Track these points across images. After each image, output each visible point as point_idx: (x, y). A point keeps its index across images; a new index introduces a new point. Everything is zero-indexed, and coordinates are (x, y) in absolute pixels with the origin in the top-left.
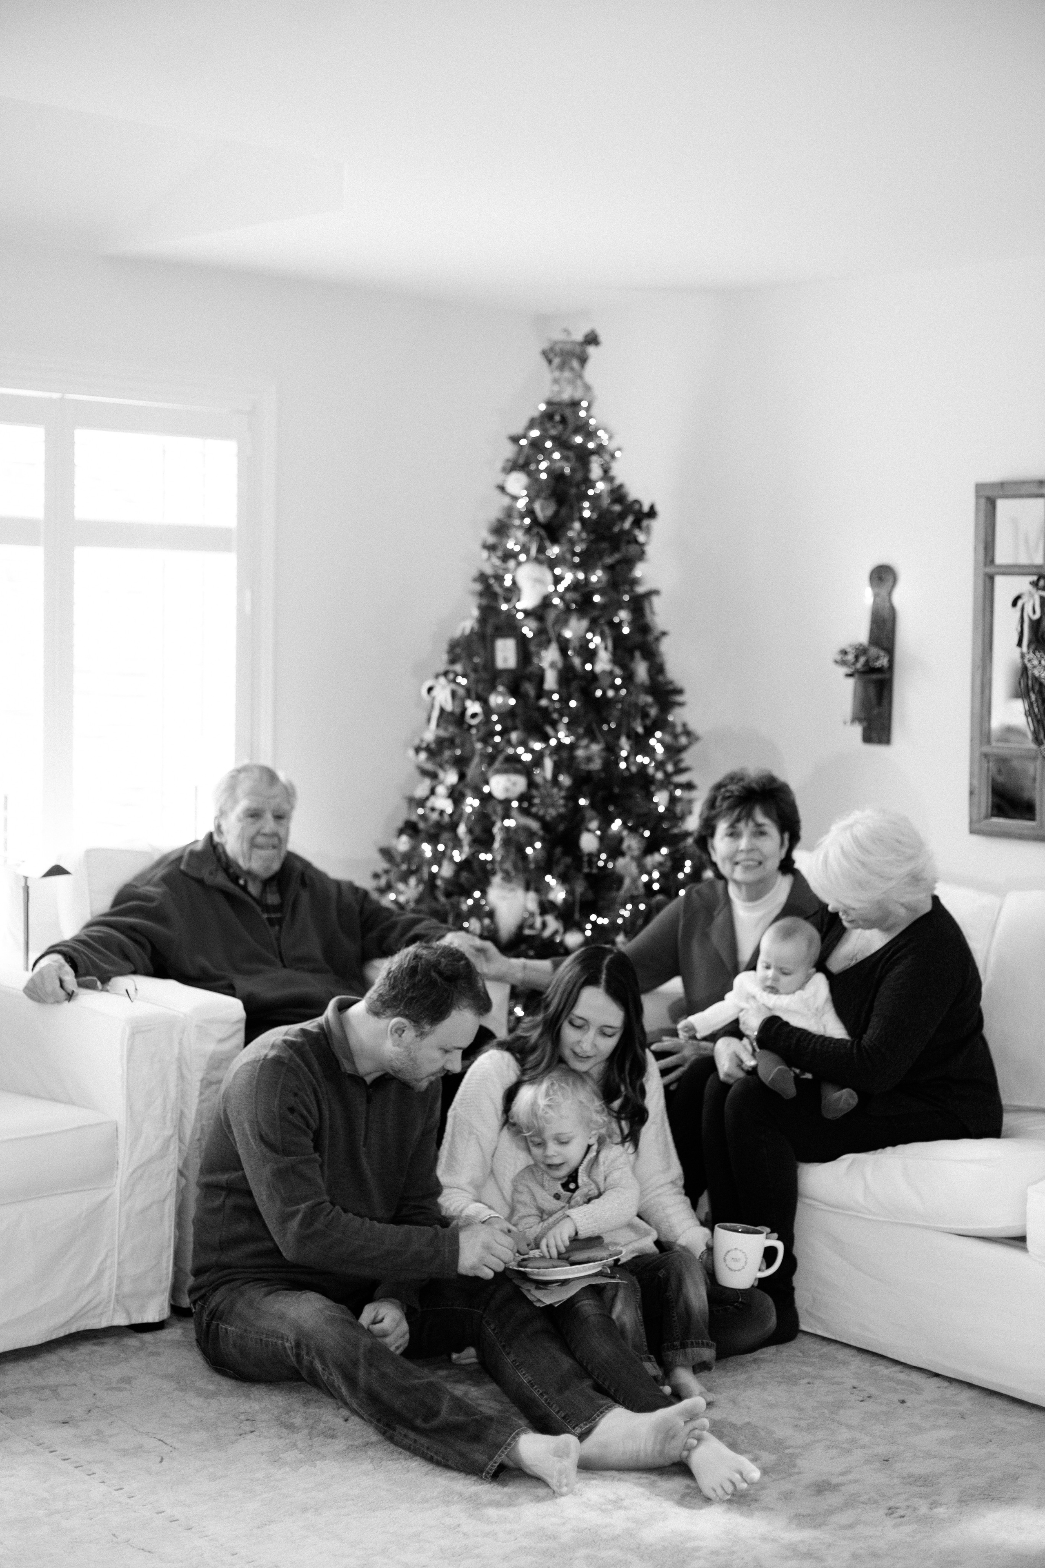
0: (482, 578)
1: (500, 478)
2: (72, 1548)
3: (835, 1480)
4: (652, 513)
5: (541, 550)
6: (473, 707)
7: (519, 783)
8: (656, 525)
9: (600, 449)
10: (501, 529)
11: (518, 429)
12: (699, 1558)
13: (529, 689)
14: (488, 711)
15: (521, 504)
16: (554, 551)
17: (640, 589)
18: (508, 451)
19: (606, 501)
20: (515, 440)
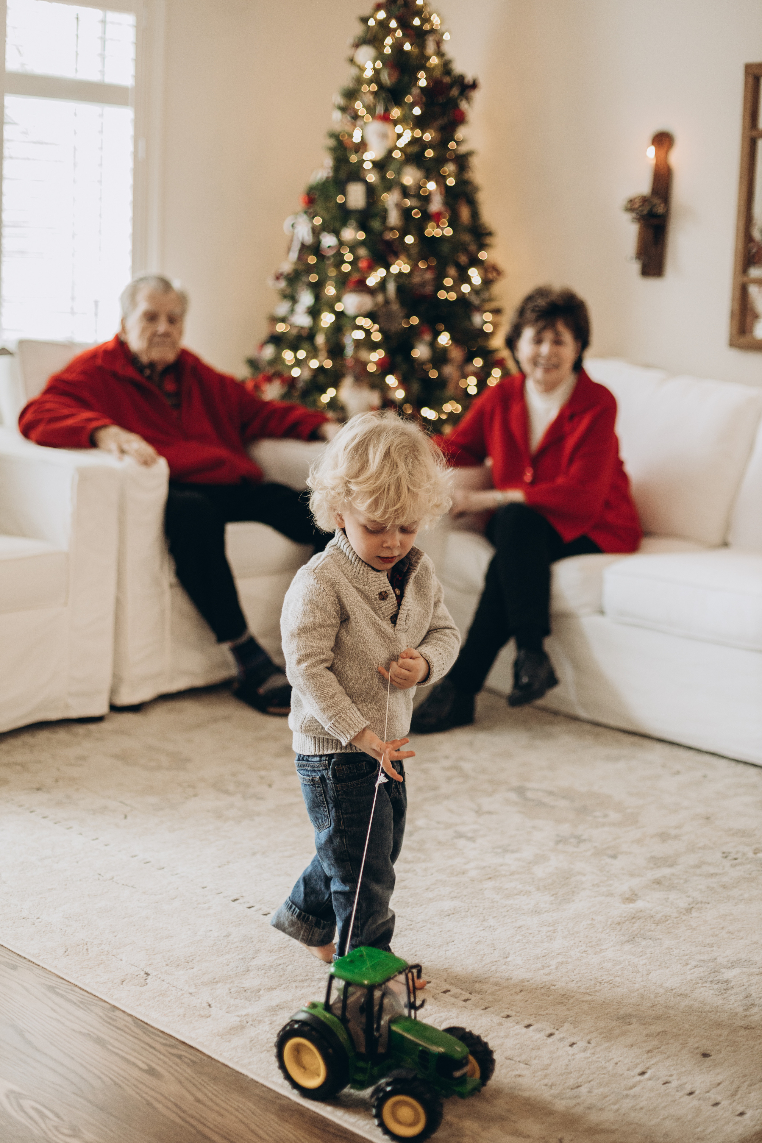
0: (334, 135)
1: (349, 52)
2: (66, 885)
3: (673, 832)
4: (474, 86)
5: (387, 111)
6: (328, 241)
7: (366, 302)
8: (477, 96)
9: (432, 31)
10: (351, 94)
11: (366, 11)
12: (584, 889)
13: (376, 224)
14: (341, 243)
15: (369, 73)
16: (396, 113)
17: (463, 149)
18: (358, 30)
19: (438, 73)
20: (364, 20)
